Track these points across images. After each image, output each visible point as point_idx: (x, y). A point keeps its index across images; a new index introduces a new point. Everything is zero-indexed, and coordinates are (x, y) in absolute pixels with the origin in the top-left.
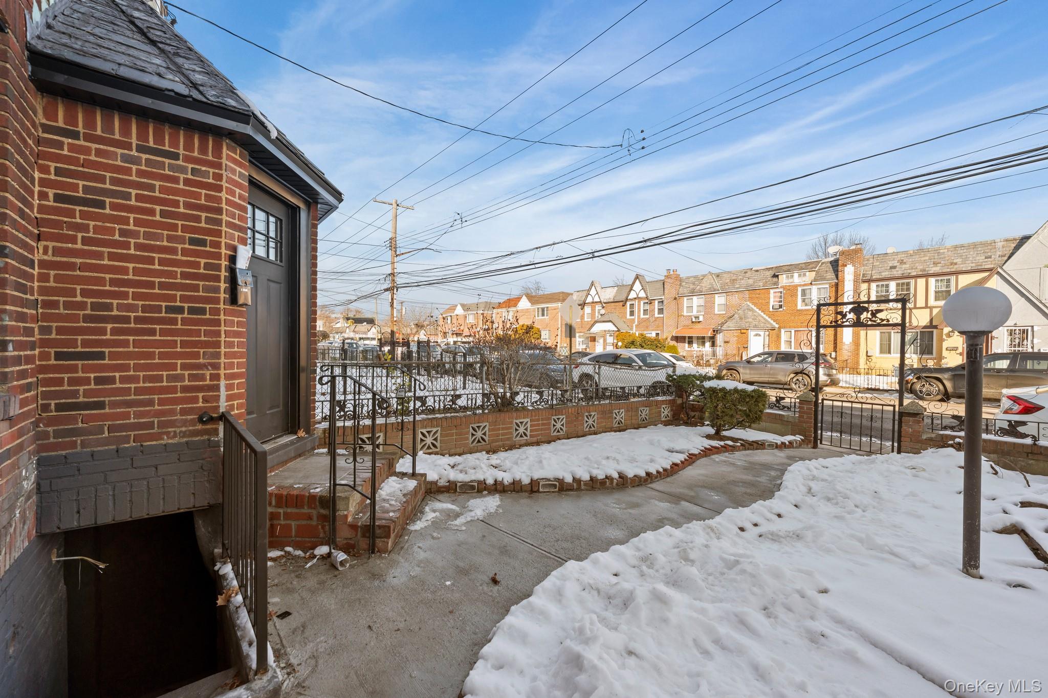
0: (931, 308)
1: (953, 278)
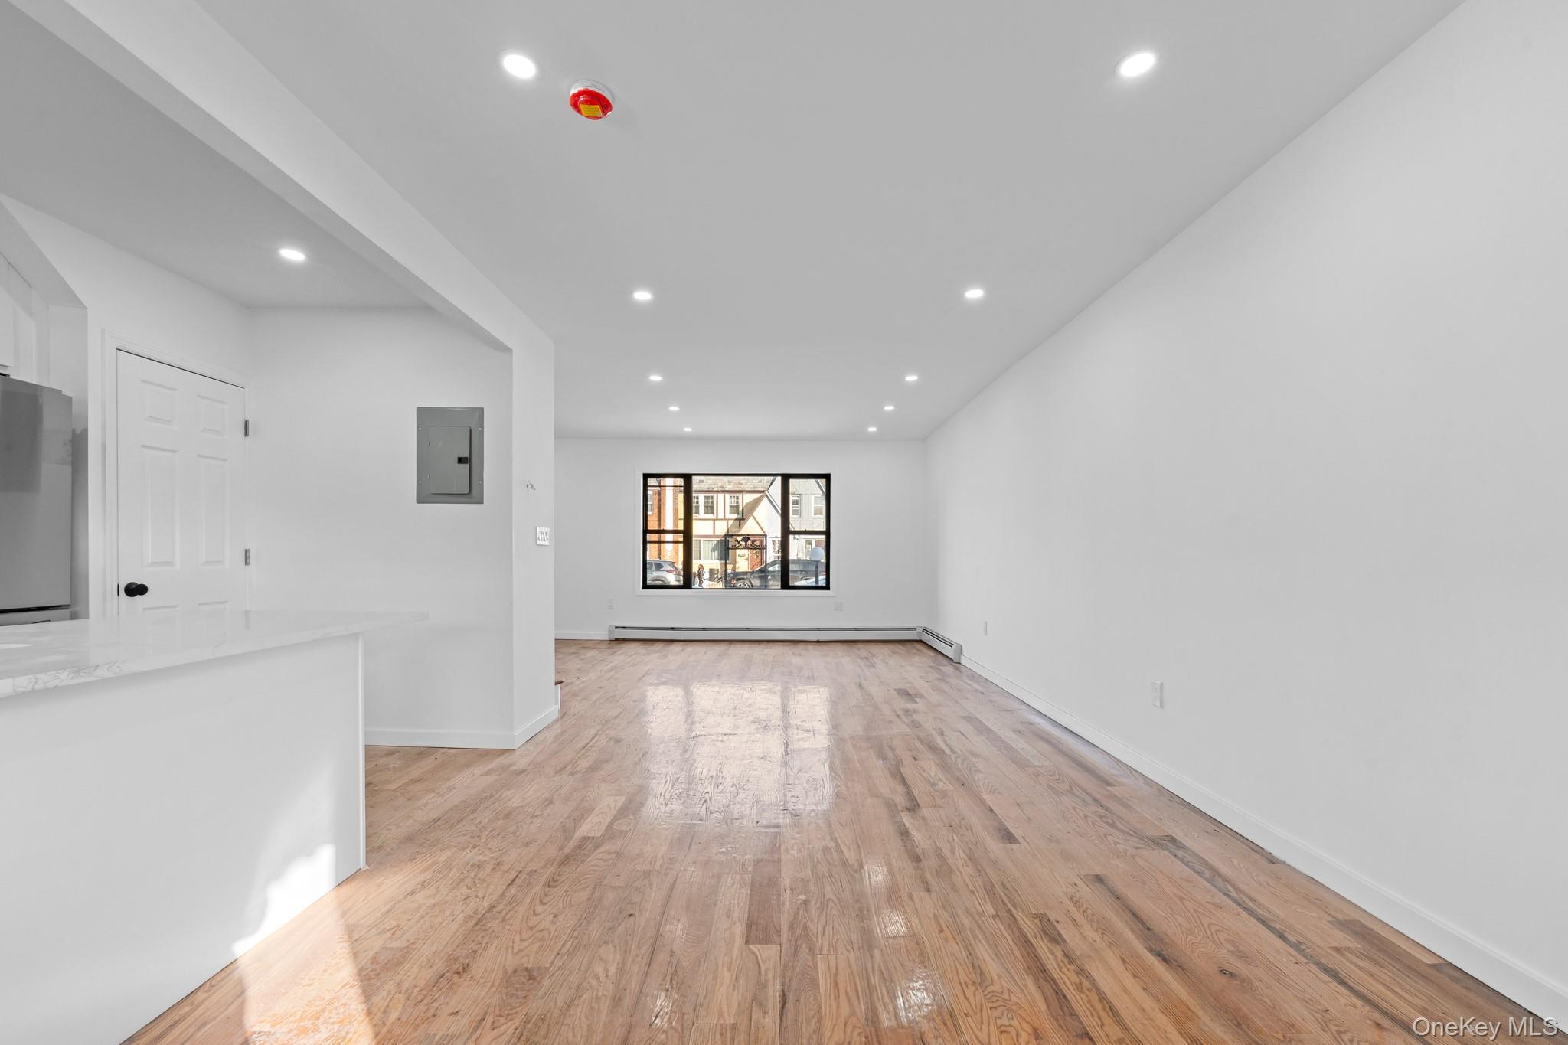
0: (728, 520)
1: (740, 495)
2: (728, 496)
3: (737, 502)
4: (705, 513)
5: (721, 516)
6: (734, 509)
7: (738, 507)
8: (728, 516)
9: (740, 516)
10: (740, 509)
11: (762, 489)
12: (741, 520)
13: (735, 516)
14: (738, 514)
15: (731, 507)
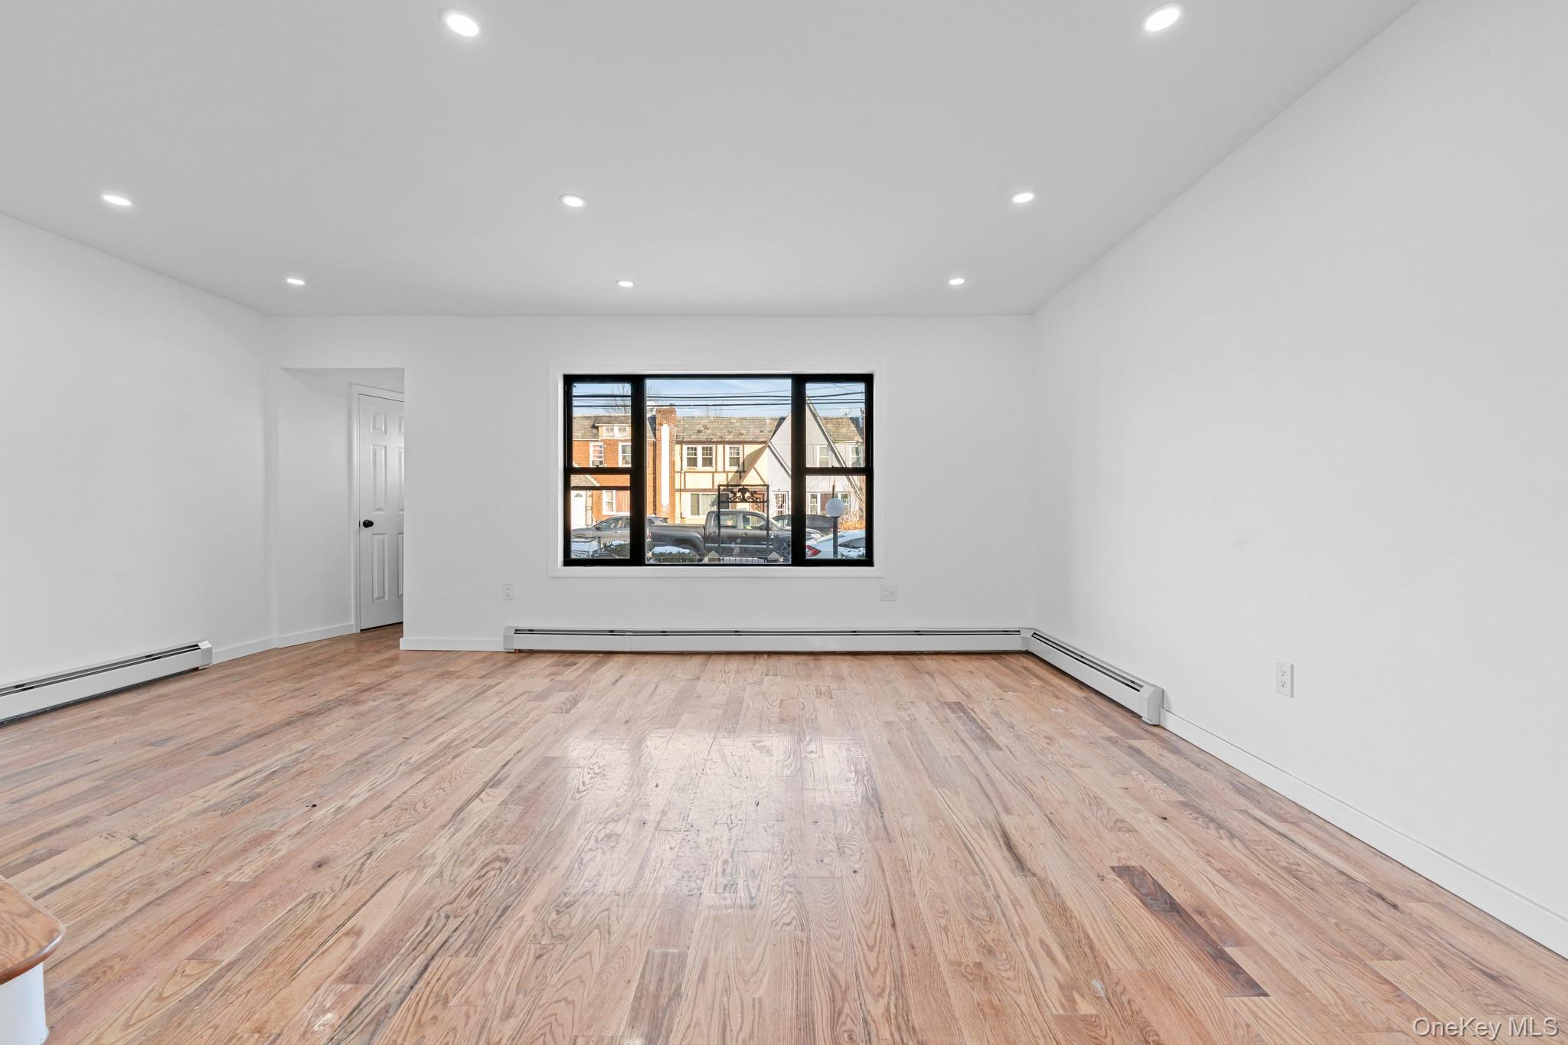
0: (728, 472)
1: (741, 446)
2: (727, 447)
3: (738, 454)
4: (703, 466)
5: (720, 469)
6: (735, 461)
7: (738, 458)
8: (728, 468)
9: (741, 468)
10: (741, 461)
11: (764, 440)
12: (742, 473)
13: (735, 468)
14: (739, 466)
15: (731, 458)
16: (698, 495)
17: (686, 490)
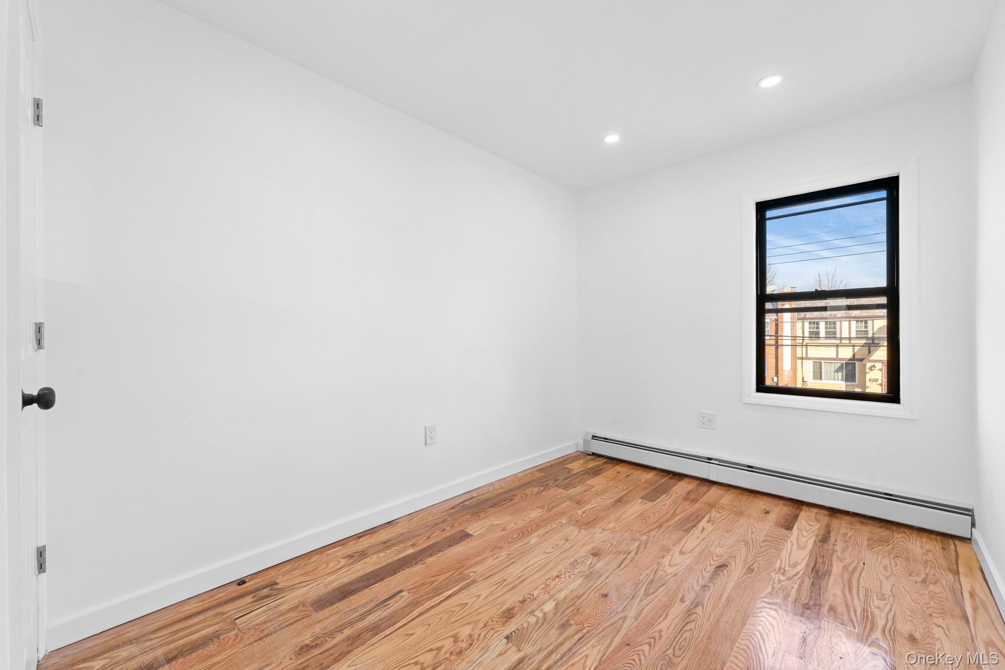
16: (822, 362)
17: (807, 358)
